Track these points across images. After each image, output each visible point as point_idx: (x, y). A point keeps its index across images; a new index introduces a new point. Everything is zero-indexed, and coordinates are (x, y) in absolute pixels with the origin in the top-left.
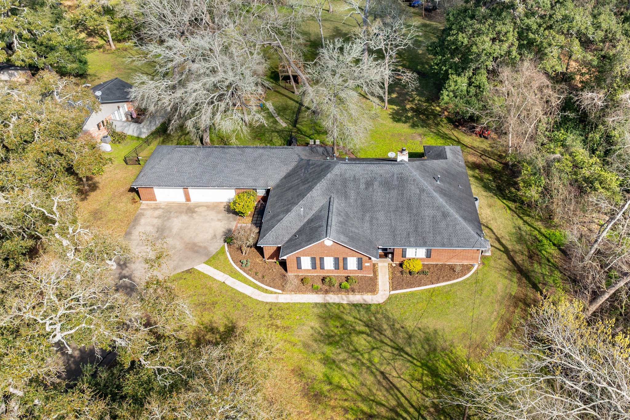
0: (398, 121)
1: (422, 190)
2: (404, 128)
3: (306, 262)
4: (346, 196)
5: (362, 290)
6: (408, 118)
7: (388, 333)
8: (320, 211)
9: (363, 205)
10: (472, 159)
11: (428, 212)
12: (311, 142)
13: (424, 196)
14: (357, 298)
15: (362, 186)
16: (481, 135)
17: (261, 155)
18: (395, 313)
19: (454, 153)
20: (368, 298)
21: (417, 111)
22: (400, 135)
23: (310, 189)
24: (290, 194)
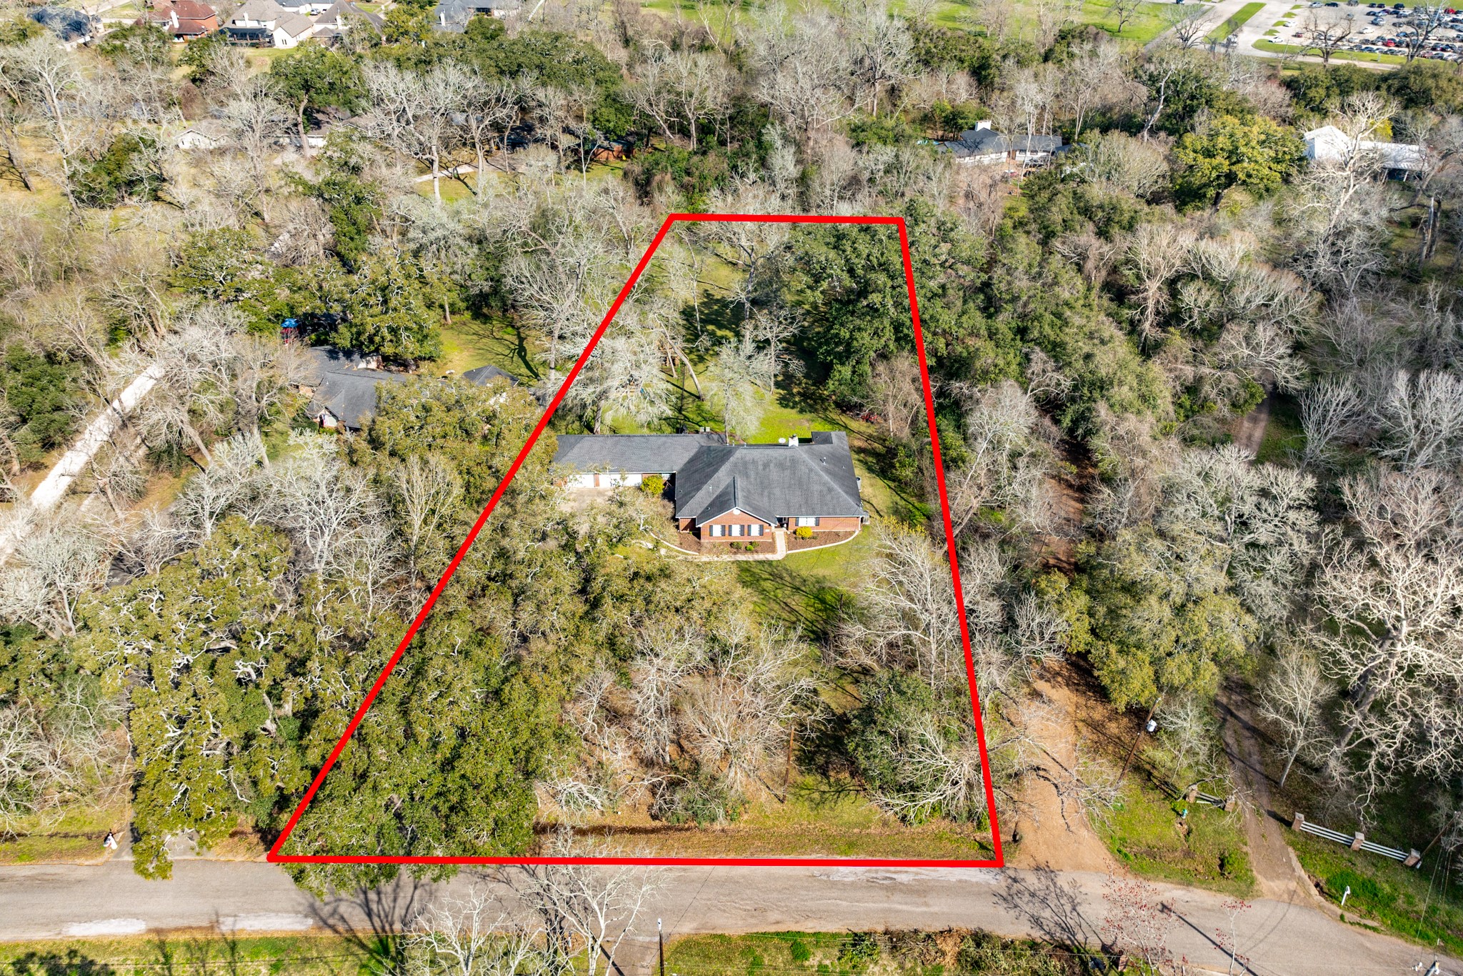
0: (786, 406)
1: (811, 470)
2: (791, 414)
3: (717, 530)
4: (747, 476)
5: (763, 551)
6: (795, 403)
7: (788, 578)
8: (727, 487)
9: (762, 483)
10: (858, 443)
11: (816, 488)
12: (702, 430)
13: (812, 475)
14: (761, 557)
15: (761, 467)
16: (867, 419)
17: (665, 443)
18: (791, 565)
19: (839, 438)
20: (770, 557)
21: (804, 395)
22: (788, 421)
23: (716, 470)
24: (697, 476)
